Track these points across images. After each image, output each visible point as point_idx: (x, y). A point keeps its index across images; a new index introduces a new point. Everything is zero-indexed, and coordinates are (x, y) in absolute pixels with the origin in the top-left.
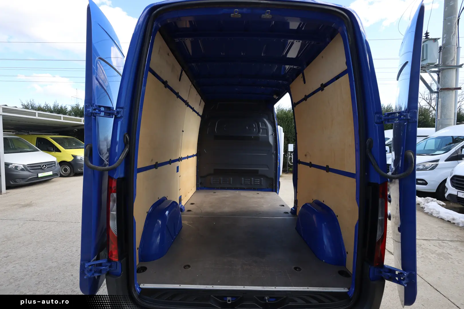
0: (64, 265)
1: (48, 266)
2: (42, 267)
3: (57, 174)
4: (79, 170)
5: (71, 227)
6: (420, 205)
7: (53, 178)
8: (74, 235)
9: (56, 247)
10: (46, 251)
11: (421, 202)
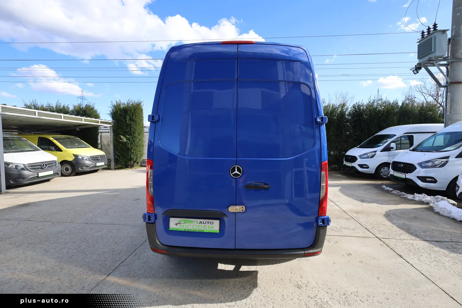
0: (53, 268)
1: (36, 269)
2: (30, 270)
3: (58, 174)
4: (80, 169)
5: (65, 228)
6: (430, 204)
7: (54, 178)
8: (67, 236)
9: (47, 249)
10: (36, 252)
11: (431, 201)
